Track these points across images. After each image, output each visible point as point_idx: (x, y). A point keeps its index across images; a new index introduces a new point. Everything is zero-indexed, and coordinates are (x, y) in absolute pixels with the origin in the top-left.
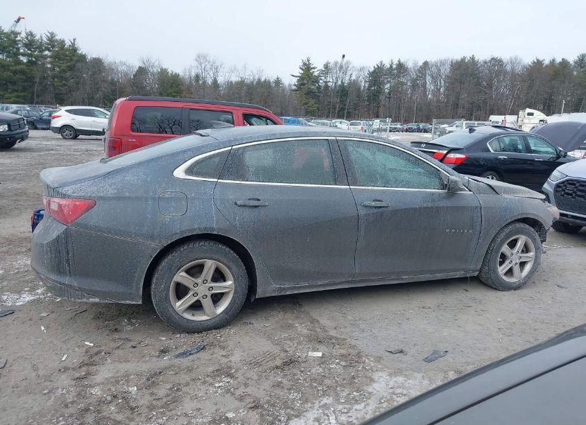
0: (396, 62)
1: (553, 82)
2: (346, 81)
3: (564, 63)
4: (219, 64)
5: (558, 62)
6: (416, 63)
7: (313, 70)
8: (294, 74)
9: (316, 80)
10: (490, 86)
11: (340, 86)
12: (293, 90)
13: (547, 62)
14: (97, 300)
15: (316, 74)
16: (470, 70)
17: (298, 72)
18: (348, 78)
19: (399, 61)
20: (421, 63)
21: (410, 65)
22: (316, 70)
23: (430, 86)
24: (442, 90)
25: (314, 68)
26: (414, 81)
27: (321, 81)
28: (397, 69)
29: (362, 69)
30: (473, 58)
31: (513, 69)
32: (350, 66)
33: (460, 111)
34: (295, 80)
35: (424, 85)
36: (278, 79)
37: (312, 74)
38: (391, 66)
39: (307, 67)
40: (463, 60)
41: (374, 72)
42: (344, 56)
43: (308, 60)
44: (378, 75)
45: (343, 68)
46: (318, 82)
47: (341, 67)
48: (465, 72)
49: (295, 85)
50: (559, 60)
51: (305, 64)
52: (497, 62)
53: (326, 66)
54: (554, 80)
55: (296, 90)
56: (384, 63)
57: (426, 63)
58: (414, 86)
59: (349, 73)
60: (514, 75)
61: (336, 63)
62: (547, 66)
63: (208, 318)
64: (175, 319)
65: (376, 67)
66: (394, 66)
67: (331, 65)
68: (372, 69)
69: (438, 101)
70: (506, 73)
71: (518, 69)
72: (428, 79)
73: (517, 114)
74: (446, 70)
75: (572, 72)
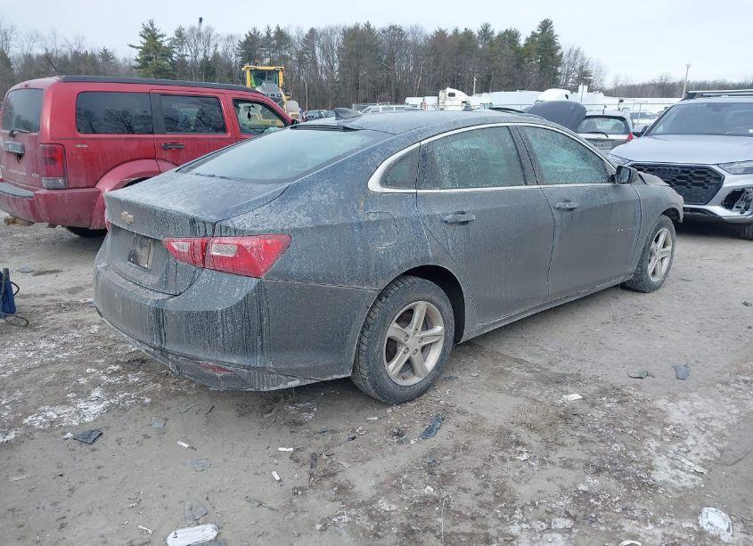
0: (273, 29)
1: (460, 56)
2: (210, 54)
3: (468, 34)
4: (8, 27)
5: (461, 32)
6: (299, 32)
7: (161, 39)
8: (133, 44)
9: (167, 53)
10: (392, 60)
11: (202, 62)
12: (135, 67)
13: (450, 32)
14: (296, 383)
15: (166, 44)
16: (367, 41)
17: (139, 41)
18: (212, 51)
19: (278, 28)
20: (306, 31)
21: (293, 33)
22: (165, 38)
23: (321, 61)
24: (336, 66)
25: (162, 36)
26: (300, 55)
27: (175, 55)
28: (276, 38)
29: (230, 38)
30: (368, 25)
31: (415, 41)
32: (213, 34)
33: (361, 92)
34: (136, 54)
35: (314, 61)
36: (105, 51)
37: (160, 44)
38: (268, 35)
39: (151, 35)
40: (356, 28)
41: (247, 42)
42: (201, 20)
43: (152, 25)
44: (251, 47)
45: (202, 36)
46: (171, 56)
47: (199, 35)
48: (360, 43)
49: (137, 60)
50: (462, 30)
51: (147, 30)
52: (396, 31)
53: (179, 33)
54: (460, 53)
55: (139, 68)
56: (258, 30)
57: (312, 31)
58: (301, 61)
59: (212, 44)
60: (416, 48)
61: (192, 30)
62: (450, 37)
63: (420, 379)
64: (390, 388)
65: (249, 35)
66: (272, 35)
67: (186, 32)
68: (243, 39)
69: (334, 81)
70: (408, 44)
71: (421, 41)
72: (318, 50)
73: (437, 95)
74: (337, 40)
75: (476, 45)
